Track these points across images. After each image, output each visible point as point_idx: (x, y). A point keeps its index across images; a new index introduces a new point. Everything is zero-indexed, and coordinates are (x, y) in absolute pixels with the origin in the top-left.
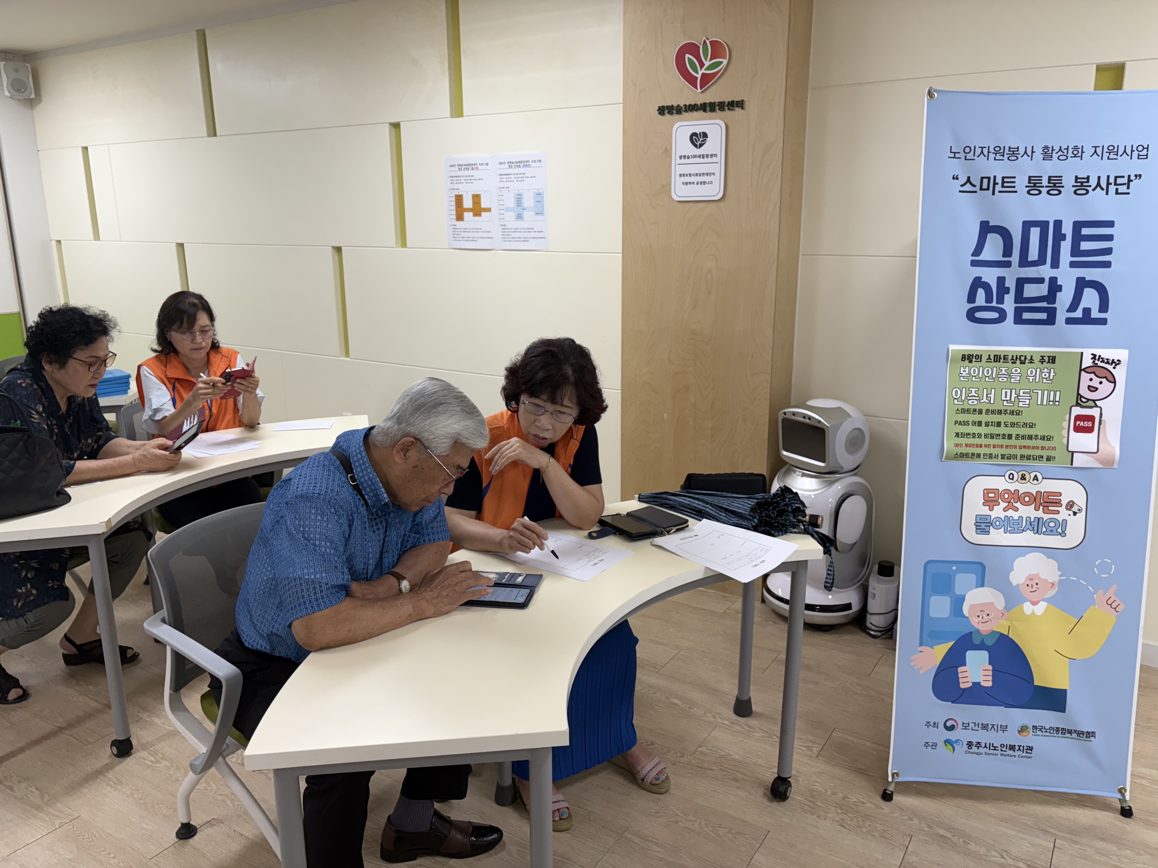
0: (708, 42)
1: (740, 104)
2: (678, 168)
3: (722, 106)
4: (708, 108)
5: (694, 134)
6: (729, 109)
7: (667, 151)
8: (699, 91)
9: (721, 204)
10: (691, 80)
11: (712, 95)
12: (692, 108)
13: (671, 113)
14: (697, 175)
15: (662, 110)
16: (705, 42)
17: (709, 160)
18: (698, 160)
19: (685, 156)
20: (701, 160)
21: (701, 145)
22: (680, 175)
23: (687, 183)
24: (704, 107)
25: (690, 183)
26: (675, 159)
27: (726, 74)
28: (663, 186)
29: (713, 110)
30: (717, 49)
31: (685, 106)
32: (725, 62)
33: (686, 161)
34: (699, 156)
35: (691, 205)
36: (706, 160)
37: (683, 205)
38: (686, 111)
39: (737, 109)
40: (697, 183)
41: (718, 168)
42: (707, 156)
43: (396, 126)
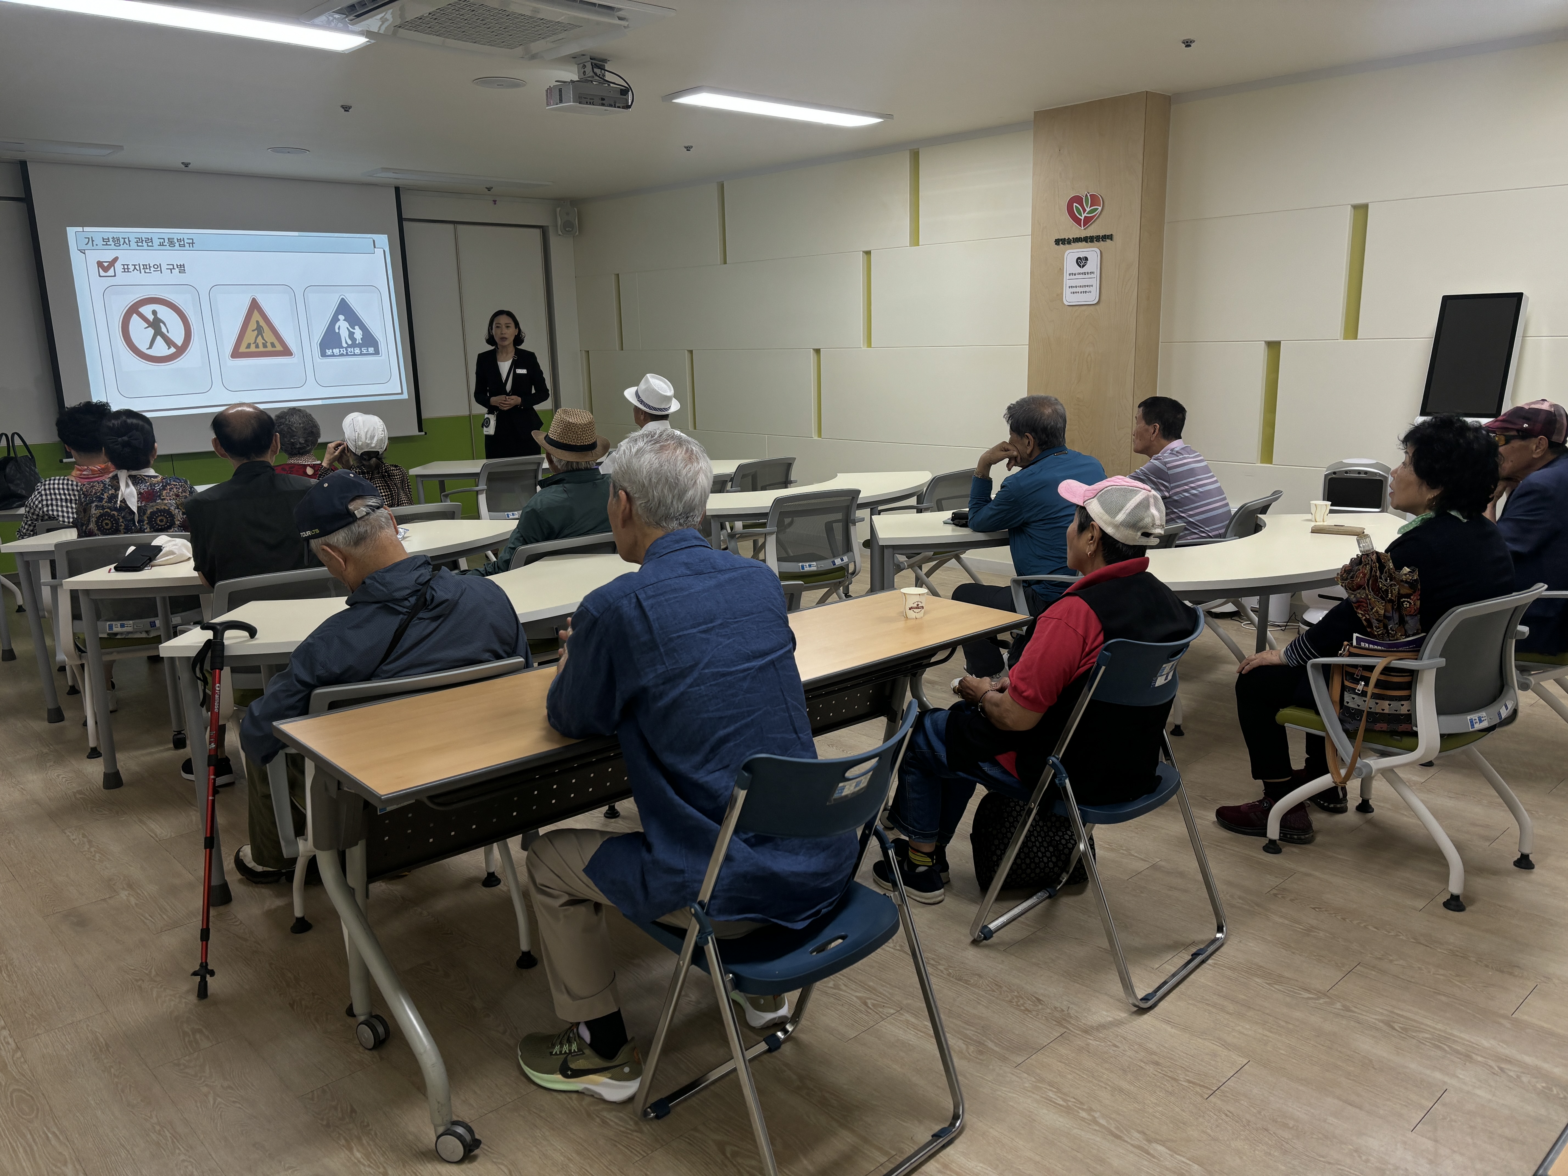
0: (1088, 195)
1: (1110, 237)
2: (1068, 282)
3: (1098, 239)
4: (1089, 240)
5: (1079, 258)
6: (1102, 240)
7: (1061, 270)
8: (1083, 228)
9: (1097, 307)
10: (1077, 221)
11: (1092, 231)
12: (1078, 240)
13: (1063, 244)
14: (1081, 286)
15: (1057, 242)
16: (1086, 195)
17: (1089, 276)
18: (1081, 276)
19: (1072, 274)
20: (1084, 276)
21: (1083, 266)
22: (1069, 287)
23: (1074, 293)
24: (1085, 239)
25: (1076, 292)
26: (1066, 276)
27: (1101, 216)
28: (1058, 295)
29: (1092, 241)
30: (1095, 200)
31: (1073, 238)
32: (1100, 208)
33: (1074, 277)
34: (1082, 274)
35: (1077, 307)
36: (1087, 276)
37: (1071, 308)
38: (1074, 242)
39: (1107, 240)
40: (1081, 293)
41: (1095, 282)
42: (1088, 273)
43: (868, 253)
